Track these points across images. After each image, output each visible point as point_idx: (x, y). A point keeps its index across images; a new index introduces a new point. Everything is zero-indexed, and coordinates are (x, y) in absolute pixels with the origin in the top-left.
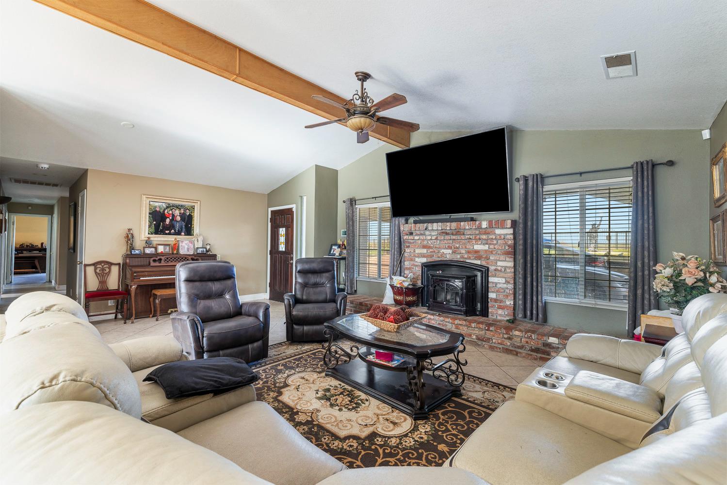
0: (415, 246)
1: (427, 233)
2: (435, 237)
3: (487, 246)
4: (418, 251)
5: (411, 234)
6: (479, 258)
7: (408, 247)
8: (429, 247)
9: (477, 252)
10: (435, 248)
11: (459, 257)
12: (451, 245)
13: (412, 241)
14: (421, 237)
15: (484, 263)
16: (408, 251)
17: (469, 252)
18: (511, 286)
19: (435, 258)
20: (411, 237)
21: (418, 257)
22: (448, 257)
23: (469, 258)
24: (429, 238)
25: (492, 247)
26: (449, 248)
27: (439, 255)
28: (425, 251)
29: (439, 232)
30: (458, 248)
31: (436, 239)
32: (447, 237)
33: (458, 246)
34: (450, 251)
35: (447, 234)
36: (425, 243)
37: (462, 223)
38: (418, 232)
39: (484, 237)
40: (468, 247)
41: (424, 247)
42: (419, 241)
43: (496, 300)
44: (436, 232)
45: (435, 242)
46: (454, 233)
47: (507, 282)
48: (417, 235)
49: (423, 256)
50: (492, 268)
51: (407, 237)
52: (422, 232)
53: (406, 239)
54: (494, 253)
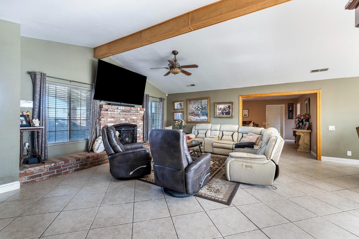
0: (107, 117)
1: (116, 110)
2: (119, 113)
3: (136, 117)
4: (109, 120)
5: (107, 110)
6: (134, 122)
7: (103, 117)
8: (115, 118)
9: (133, 119)
10: (118, 118)
11: (127, 122)
12: (124, 117)
13: (105, 114)
14: (112, 112)
15: (136, 124)
16: (103, 120)
17: (131, 120)
18: (142, 131)
19: (118, 123)
20: (106, 112)
21: (109, 123)
22: (124, 122)
23: (131, 122)
24: (116, 113)
25: (138, 117)
26: (124, 118)
27: (120, 121)
28: (112, 120)
29: (121, 110)
30: (127, 118)
31: (119, 114)
32: (125, 113)
33: (127, 117)
34: (124, 119)
35: (124, 112)
36: (113, 115)
37: (132, 108)
38: (111, 110)
39: (136, 114)
40: (130, 118)
41: (112, 117)
42: (110, 115)
43: (139, 137)
44: (120, 110)
45: (117, 115)
46: (127, 112)
47: (141, 130)
48: (110, 111)
49: (112, 122)
50: (138, 125)
51: (104, 112)
52: (113, 110)
53: (103, 113)
54: (138, 119)
